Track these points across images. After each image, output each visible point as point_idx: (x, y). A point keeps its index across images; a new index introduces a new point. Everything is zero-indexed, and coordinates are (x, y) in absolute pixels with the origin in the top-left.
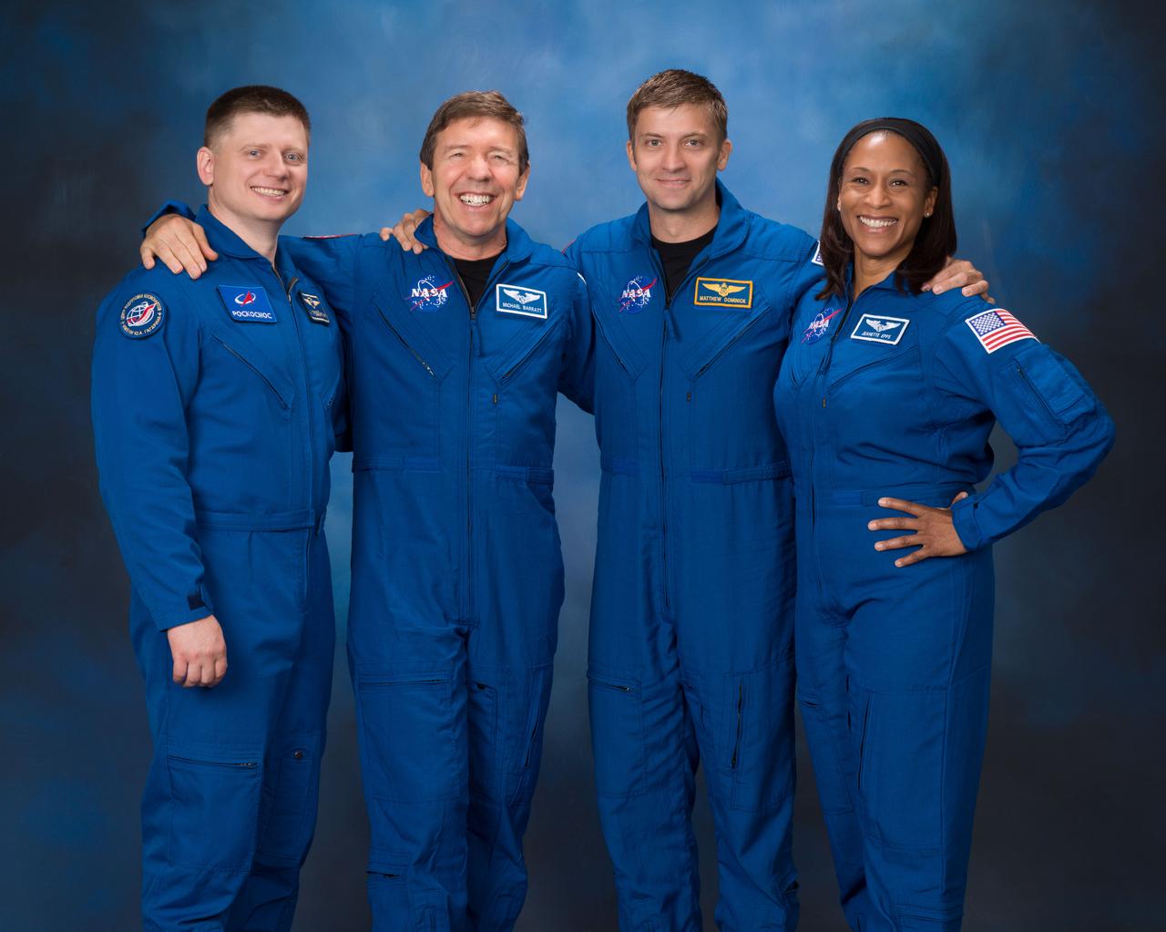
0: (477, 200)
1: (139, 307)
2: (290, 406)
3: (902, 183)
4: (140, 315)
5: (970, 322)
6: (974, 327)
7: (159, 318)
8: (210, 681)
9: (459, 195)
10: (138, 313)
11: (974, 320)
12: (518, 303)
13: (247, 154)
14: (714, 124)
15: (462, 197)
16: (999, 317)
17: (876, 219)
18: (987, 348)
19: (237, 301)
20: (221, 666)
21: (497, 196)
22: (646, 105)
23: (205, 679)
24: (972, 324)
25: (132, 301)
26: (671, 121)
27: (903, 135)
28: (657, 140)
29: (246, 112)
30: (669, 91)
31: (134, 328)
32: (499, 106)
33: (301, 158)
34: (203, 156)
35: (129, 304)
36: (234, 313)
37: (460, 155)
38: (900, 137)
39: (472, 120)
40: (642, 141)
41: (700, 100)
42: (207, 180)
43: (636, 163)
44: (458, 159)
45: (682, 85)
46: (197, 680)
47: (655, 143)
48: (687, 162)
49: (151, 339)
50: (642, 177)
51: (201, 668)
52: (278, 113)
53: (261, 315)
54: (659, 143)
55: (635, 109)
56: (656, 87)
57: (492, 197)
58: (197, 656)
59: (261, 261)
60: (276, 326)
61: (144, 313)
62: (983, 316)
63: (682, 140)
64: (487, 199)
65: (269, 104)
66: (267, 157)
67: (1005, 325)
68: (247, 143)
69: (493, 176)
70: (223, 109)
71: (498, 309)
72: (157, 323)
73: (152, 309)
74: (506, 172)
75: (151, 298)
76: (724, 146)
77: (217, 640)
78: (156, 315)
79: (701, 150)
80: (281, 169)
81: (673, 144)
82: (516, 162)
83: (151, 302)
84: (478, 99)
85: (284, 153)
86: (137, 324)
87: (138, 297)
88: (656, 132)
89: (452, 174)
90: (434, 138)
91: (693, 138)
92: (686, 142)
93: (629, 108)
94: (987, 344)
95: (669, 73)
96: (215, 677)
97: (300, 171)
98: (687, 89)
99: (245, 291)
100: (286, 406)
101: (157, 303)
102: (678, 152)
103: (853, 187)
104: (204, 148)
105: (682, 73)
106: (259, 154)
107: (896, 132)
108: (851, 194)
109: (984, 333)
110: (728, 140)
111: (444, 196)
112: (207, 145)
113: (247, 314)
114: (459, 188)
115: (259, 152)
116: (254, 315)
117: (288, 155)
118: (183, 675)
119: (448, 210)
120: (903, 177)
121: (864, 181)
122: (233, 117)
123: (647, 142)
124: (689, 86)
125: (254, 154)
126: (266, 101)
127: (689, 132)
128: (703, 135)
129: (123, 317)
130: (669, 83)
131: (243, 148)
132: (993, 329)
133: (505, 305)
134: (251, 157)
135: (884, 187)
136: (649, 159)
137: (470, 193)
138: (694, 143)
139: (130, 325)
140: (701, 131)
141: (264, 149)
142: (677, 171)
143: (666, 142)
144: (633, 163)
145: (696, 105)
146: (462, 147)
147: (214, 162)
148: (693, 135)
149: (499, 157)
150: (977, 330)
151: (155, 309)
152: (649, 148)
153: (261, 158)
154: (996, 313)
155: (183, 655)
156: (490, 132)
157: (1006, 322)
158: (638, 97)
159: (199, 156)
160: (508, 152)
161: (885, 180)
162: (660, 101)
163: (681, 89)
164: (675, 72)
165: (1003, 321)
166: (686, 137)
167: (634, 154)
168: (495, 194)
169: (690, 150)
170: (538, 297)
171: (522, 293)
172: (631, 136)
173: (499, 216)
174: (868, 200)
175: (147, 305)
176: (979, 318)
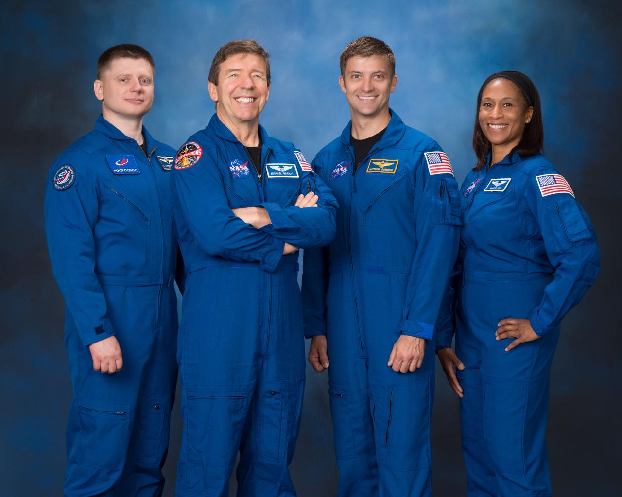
0: (246, 100)
1: (62, 173)
2: (149, 218)
3: (509, 105)
4: (63, 178)
5: (538, 178)
6: (539, 181)
7: (72, 178)
8: (114, 371)
9: (236, 98)
10: (62, 177)
11: (541, 177)
12: (280, 172)
13: (119, 80)
14: (389, 67)
15: (238, 100)
16: (554, 178)
17: (496, 125)
18: (542, 194)
19: (117, 163)
20: (119, 364)
21: (257, 98)
22: (352, 56)
23: (111, 370)
24: (539, 180)
25: (59, 170)
26: (365, 65)
27: (510, 79)
28: (357, 75)
29: (118, 57)
30: (365, 48)
31: (60, 185)
32: (255, 47)
33: (149, 81)
34: (97, 85)
35: (58, 172)
36: (115, 171)
37: (235, 75)
38: (508, 80)
39: (240, 55)
40: (350, 76)
41: (382, 53)
42: (100, 97)
43: (345, 88)
44: (234, 78)
45: (372, 45)
46: (107, 371)
47: (357, 77)
48: (375, 87)
49: (69, 190)
50: (349, 96)
51: (108, 364)
52: (136, 57)
53: (131, 170)
54: (359, 77)
55: (345, 59)
56: (357, 46)
57: (254, 99)
58: (105, 358)
59: (131, 141)
60: (139, 175)
61: (65, 176)
62: (546, 176)
63: (372, 75)
64: (251, 100)
65: (130, 53)
66: (131, 81)
67: (556, 183)
68: (118, 75)
69: (255, 87)
70: (106, 58)
71: (269, 177)
72: (71, 181)
73: (69, 174)
74: (261, 84)
75: (68, 168)
76: (394, 79)
77: (116, 349)
78: (71, 177)
79: (383, 80)
80: (139, 87)
81: (367, 77)
82: (266, 79)
83: (68, 170)
84: (244, 43)
85: (139, 79)
86: (61, 183)
87: (62, 168)
88: (357, 70)
89: (231, 87)
90: (218, 67)
91: (378, 74)
92: (374, 76)
93: (342, 57)
94: (543, 192)
95: (364, 39)
96: (117, 369)
97: (149, 89)
98: (375, 47)
99: (122, 158)
100: (147, 219)
101: (71, 170)
102: (370, 82)
103: (484, 108)
104: (97, 81)
105: (371, 39)
106: (126, 80)
107: (507, 78)
108: (484, 113)
109: (543, 186)
110: (395, 76)
111: (226, 99)
112: (99, 79)
113: (123, 170)
114: (235, 94)
115: (125, 79)
116: (126, 170)
117: (142, 79)
118: (99, 368)
119: (229, 107)
120: (509, 101)
121: (489, 105)
122: (111, 61)
123: (352, 76)
124: (375, 45)
125: (123, 80)
126: (128, 51)
127: (376, 71)
128: (384, 72)
129: (55, 180)
130: (365, 44)
131: (118, 77)
132: (549, 184)
133: (272, 174)
134: (123, 83)
135: (500, 107)
136: (353, 85)
137: (242, 97)
138: (379, 77)
139: (58, 183)
140: (383, 70)
141: (129, 77)
142: (370, 92)
143: (363, 76)
144: (343, 89)
145: (379, 56)
146: (237, 70)
147: (103, 87)
148: (379, 72)
149: (257, 76)
150: (540, 183)
151: (71, 174)
152: (353, 79)
153: (128, 82)
154: (553, 176)
155: (98, 357)
156: (251, 61)
157: (557, 182)
158: (347, 51)
159: (95, 85)
160: (262, 73)
161: (500, 103)
162: (359, 53)
163: (372, 47)
164: (367, 38)
165: (555, 181)
166: (375, 73)
167: (344, 83)
168: (256, 97)
169: (377, 81)
170: (291, 167)
171: (281, 166)
172: (343, 73)
173: (258, 109)
174: (491, 115)
175: (66, 172)
176: (543, 177)
